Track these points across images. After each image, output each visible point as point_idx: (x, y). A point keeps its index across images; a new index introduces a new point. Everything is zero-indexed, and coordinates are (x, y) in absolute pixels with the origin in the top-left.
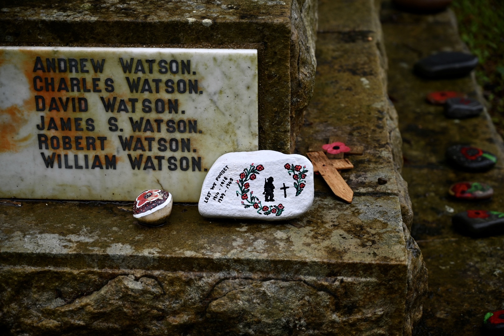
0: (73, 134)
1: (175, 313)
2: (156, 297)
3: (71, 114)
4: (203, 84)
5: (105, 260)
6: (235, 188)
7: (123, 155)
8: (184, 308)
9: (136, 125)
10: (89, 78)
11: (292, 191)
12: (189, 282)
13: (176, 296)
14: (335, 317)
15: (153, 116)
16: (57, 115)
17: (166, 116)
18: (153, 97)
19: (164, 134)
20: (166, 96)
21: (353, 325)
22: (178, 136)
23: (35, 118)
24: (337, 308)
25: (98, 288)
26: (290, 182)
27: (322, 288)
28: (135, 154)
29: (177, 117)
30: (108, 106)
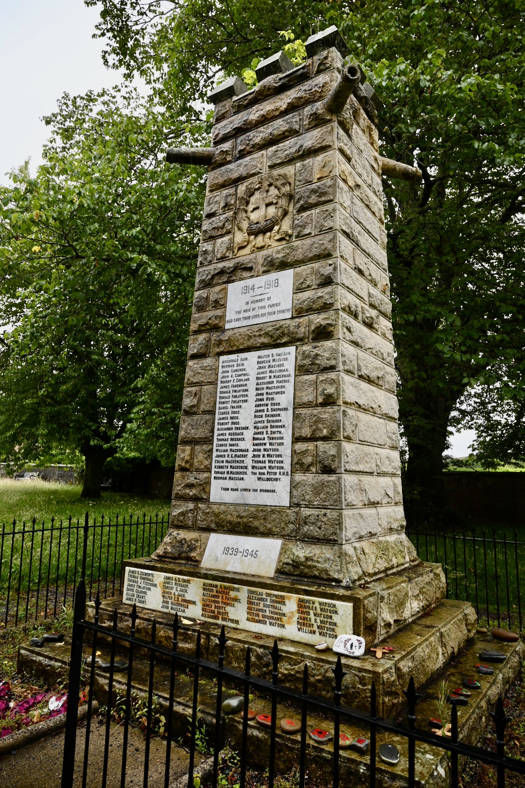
0: (306, 622)
1: (317, 676)
2: (313, 669)
3: (305, 616)
4: (338, 612)
5: (302, 655)
6: (343, 644)
7: (317, 631)
8: (320, 674)
9: (321, 622)
10: (311, 606)
11: (358, 648)
12: (322, 666)
13: (318, 670)
14: (360, 686)
15: (325, 620)
16: (302, 616)
17: (329, 620)
18: (326, 614)
19: (328, 626)
20: (329, 614)
21: (365, 690)
22: (332, 627)
23: (297, 615)
24: (360, 684)
25: (300, 663)
26: (358, 645)
27: (357, 675)
28: (321, 631)
29: (332, 621)
30: (315, 615)
